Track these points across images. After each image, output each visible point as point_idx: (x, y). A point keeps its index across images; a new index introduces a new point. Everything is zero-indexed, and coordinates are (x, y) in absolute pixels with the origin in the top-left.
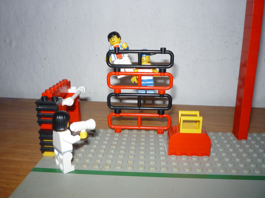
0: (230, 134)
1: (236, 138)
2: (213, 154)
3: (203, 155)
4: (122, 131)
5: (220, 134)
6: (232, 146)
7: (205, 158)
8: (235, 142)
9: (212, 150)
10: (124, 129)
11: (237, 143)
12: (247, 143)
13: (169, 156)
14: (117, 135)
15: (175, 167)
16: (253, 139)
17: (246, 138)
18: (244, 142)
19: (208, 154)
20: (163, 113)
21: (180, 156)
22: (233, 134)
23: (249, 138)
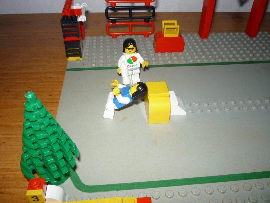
0: (196, 35)
1: (200, 38)
2: (185, 50)
3: (179, 51)
4: (118, 37)
5: (189, 35)
6: (198, 44)
7: (180, 54)
8: (199, 41)
9: (185, 47)
10: (118, 35)
11: (202, 42)
12: (208, 41)
13: (156, 53)
14: (114, 40)
15: (162, 60)
16: (212, 38)
17: (207, 37)
18: (206, 40)
19: (182, 50)
20: (149, 21)
21: (164, 53)
22: (198, 35)
23: (210, 37)
